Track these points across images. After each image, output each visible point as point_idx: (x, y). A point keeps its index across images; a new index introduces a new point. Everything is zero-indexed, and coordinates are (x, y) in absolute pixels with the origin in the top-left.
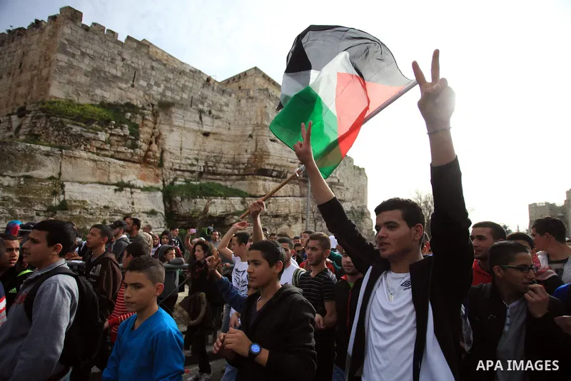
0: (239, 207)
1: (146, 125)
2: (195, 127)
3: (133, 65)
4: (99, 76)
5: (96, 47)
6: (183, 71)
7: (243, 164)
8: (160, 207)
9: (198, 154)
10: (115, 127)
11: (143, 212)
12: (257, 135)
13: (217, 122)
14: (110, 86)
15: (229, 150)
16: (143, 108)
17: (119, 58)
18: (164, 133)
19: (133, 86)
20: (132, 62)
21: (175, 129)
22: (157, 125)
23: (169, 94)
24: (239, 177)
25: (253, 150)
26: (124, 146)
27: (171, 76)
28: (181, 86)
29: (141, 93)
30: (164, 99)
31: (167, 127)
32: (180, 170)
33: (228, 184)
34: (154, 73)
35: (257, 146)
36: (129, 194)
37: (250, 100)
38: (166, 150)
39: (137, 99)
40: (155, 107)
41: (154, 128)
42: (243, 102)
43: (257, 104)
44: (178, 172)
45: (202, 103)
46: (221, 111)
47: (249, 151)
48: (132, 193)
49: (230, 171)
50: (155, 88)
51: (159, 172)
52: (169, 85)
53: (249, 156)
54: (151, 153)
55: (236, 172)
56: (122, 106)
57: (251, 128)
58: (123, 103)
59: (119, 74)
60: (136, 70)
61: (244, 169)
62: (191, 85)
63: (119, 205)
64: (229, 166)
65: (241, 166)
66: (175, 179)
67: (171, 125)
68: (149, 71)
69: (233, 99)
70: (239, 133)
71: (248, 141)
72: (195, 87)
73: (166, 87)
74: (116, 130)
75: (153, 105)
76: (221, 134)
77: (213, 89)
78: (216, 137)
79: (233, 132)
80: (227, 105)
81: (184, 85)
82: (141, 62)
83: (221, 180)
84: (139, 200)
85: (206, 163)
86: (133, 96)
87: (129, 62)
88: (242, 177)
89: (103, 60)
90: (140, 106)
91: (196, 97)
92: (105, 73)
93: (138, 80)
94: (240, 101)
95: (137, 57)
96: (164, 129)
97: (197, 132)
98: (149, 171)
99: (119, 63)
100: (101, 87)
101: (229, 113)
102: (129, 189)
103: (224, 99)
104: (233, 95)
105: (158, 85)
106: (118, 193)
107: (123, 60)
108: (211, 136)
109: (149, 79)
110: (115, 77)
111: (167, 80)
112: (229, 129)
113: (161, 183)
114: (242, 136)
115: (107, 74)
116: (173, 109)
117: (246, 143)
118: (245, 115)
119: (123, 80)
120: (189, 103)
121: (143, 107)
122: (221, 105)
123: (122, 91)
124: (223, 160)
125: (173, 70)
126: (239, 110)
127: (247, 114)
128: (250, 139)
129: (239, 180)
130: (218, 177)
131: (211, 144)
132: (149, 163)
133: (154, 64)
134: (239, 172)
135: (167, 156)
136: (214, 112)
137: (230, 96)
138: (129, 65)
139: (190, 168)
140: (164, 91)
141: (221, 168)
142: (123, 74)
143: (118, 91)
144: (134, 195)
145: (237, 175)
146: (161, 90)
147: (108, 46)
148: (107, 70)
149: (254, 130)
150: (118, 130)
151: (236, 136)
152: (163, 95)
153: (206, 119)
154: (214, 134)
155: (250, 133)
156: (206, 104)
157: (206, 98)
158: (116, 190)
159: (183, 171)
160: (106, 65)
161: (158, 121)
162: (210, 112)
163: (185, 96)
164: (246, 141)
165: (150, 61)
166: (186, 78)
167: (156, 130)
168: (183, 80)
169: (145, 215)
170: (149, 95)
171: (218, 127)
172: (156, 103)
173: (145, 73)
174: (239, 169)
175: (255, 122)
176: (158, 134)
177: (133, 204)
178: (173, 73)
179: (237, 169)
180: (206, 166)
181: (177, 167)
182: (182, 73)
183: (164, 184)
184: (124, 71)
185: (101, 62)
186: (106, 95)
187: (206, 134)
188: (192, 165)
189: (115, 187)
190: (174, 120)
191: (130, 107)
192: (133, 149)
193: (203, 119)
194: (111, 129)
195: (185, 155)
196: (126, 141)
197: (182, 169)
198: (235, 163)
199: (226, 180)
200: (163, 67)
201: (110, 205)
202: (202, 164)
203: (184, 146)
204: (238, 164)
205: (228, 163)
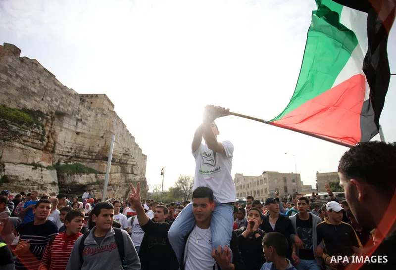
0: (95, 180)
1: (48, 126)
2: (73, 128)
3: (45, 87)
4: (24, 92)
5: (26, 73)
6: (71, 94)
7: (95, 153)
8: (55, 179)
9: (72, 145)
10: (35, 127)
11: (50, 183)
12: (106, 138)
13: (85, 127)
14: (30, 98)
15: (87, 143)
16: (47, 115)
17: (37, 81)
18: (57, 132)
19: (42, 99)
20: (45, 85)
21: (63, 129)
22: (53, 126)
23: (61, 107)
24: (92, 161)
25: (103, 146)
26: (37, 139)
27: (64, 96)
28: (68, 102)
29: (47, 105)
30: (59, 110)
31: (58, 128)
32: (61, 155)
33: (84, 164)
34: (55, 93)
35: (105, 143)
36: (40, 171)
37: (103, 116)
38: (57, 142)
39: (44, 108)
40: (53, 114)
41: (51, 128)
42: (99, 116)
43: (108, 119)
44: (61, 156)
45: (78, 114)
46: (87, 119)
47: (100, 146)
48: (42, 170)
49: (86, 156)
50: (55, 102)
51: (51, 156)
52: (62, 101)
53: (100, 149)
54: (50, 144)
55: (90, 157)
56: (35, 112)
57: (103, 133)
58: (36, 110)
59: (36, 91)
60: (46, 90)
61: (95, 156)
62: (73, 103)
63: (35, 178)
64: (87, 153)
65: (94, 154)
66: (59, 161)
67: (62, 127)
68: (53, 92)
69: (93, 114)
70: (94, 134)
71: (100, 140)
72: (75, 104)
73: (61, 103)
74: (35, 129)
75: (52, 113)
76: (85, 134)
77: (84, 106)
78: (83, 135)
79: (91, 133)
80: (90, 116)
81: (70, 102)
82: (49, 85)
83: (81, 162)
84: (45, 175)
85: (75, 151)
86: (42, 106)
87: (43, 85)
88: (94, 161)
89: (28, 81)
90: (45, 113)
91: (75, 110)
92: (28, 89)
93: (46, 96)
94: (97, 115)
95: (47, 82)
96: (57, 129)
97: (73, 131)
98: (47, 155)
99: (37, 84)
100: (24, 99)
101: (90, 121)
102: (40, 168)
103: (89, 113)
104: (94, 111)
105: (56, 100)
106: (34, 171)
107: (40, 83)
108: (80, 135)
109: (52, 97)
110: (34, 93)
111: (62, 98)
112: (90, 131)
113: (52, 163)
114: (97, 136)
115: (29, 91)
116: (65, 118)
117: (99, 141)
118: (99, 123)
119: (38, 96)
120: (71, 114)
121: (47, 113)
122: (87, 116)
123: (37, 103)
124: (84, 150)
125: (66, 93)
126: (96, 120)
127: (101, 124)
128: (101, 139)
129: (90, 162)
130: (79, 159)
131: (80, 139)
132: (48, 150)
133: (57, 88)
134: (92, 157)
135: (57, 146)
136: (83, 120)
137: (92, 111)
138: (42, 87)
139: (67, 154)
140: (59, 105)
141: (82, 155)
142: (38, 92)
143: (34, 102)
144: (43, 172)
145: (90, 159)
146: (57, 104)
147: (32, 72)
148: (29, 88)
149: (105, 134)
150: (36, 129)
151: (93, 135)
152: (58, 107)
153: (80, 124)
154: (81, 133)
155: (102, 135)
156: (80, 115)
157: (80, 111)
158: (33, 169)
159: (63, 155)
160: (29, 84)
161: (54, 123)
162: (81, 120)
163: (70, 109)
164: (99, 139)
165: (54, 85)
166: (72, 98)
167: (52, 129)
168: (71, 99)
169: (50, 185)
170: (51, 106)
171: (84, 129)
172: (54, 112)
173: (51, 92)
174: (92, 156)
175: (106, 129)
176: (53, 132)
177: (42, 177)
178: (66, 94)
179: (90, 155)
180: (75, 153)
181: (61, 153)
182: (70, 95)
183: (53, 164)
184: (39, 89)
185: (27, 82)
186: (27, 104)
187: (78, 133)
188: (69, 152)
189: (33, 167)
190: (64, 124)
191: (40, 113)
192: (42, 142)
193: (78, 124)
194: (32, 128)
195: (66, 146)
196: (38, 136)
197: (63, 154)
198: (90, 152)
199: (83, 162)
200: (61, 90)
201: (30, 178)
202: (73, 151)
203: (66, 140)
204: (92, 153)
205: (86, 151)
